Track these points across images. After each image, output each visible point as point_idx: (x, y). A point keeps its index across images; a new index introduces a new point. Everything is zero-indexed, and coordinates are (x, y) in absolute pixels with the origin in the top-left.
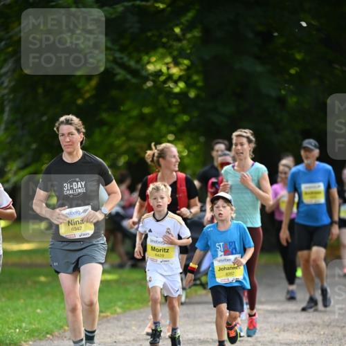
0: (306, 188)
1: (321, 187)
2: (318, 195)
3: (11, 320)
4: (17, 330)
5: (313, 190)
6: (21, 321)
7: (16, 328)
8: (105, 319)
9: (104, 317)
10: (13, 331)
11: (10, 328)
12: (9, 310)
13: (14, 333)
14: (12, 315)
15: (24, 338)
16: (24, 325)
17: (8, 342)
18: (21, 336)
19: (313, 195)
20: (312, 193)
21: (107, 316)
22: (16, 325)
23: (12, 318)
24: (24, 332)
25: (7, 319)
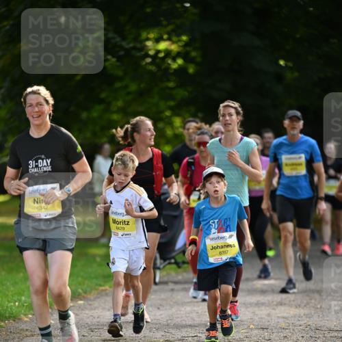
0: (287, 159)
1: (302, 158)
2: (298, 167)
3: (11, 293)
4: (17, 304)
5: (294, 161)
6: (21, 294)
7: (16, 302)
8: (104, 293)
9: (103, 290)
10: (12, 304)
11: (9, 302)
12: (8, 284)
13: (13, 306)
14: (12, 289)
15: (23, 311)
16: (23, 298)
17: (7, 315)
18: (20, 309)
19: (294, 167)
20: (293, 164)
21: (106, 290)
22: (15, 298)
23: (12, 291)
24: (24, 306)
25: (7, 293)
